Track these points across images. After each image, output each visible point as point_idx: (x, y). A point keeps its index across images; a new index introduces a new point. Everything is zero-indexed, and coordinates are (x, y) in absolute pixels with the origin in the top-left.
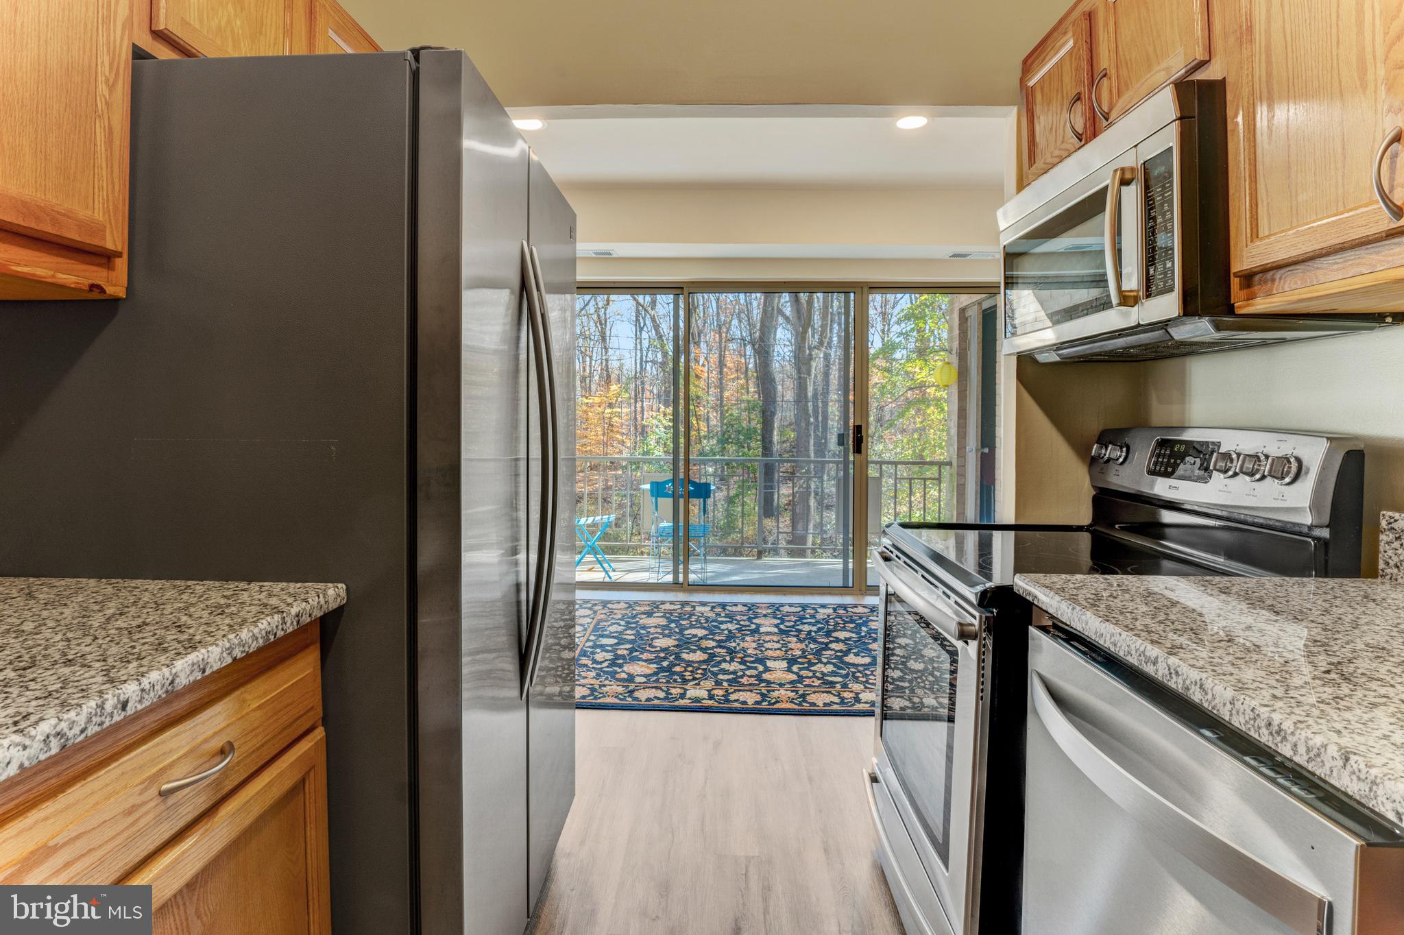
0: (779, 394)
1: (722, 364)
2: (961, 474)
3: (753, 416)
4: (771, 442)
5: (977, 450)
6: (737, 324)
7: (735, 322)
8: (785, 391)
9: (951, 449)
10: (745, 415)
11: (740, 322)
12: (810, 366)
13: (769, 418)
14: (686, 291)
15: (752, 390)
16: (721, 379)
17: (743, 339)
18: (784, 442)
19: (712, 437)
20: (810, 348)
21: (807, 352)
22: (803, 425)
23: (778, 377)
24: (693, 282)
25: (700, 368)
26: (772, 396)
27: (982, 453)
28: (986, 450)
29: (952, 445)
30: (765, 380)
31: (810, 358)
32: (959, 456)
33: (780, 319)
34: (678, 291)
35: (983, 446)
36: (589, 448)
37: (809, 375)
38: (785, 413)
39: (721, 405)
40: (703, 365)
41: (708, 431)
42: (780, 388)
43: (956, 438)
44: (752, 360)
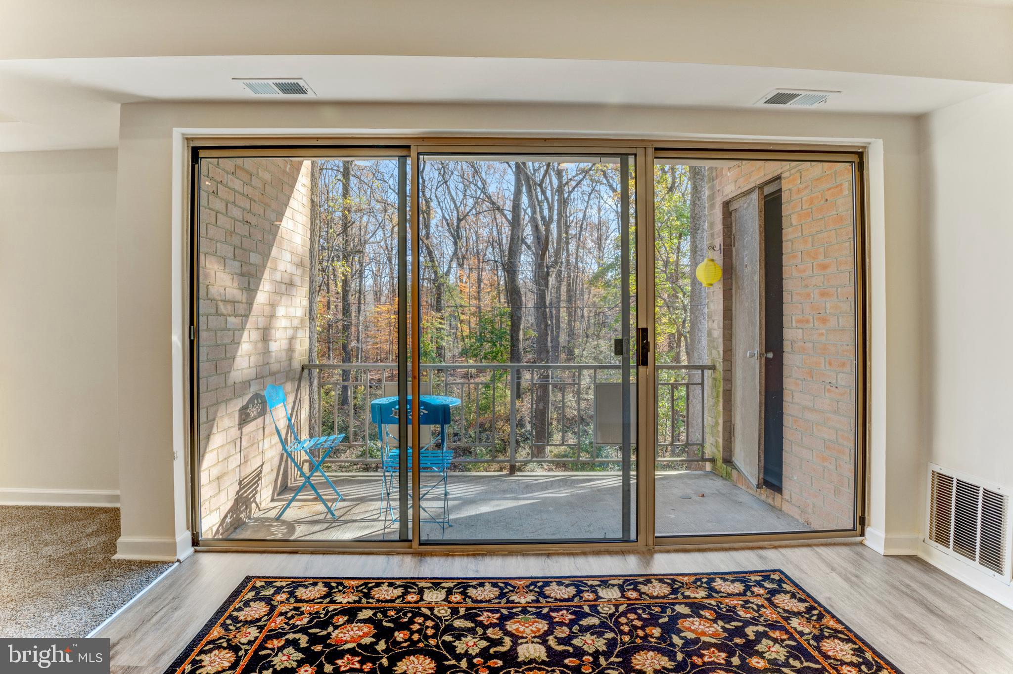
0: (524, 303)
1: (479, 281)
2: (728, 379)
3: (504, 320)
4: (518, 340)
5: (761, 355)
6: (491, 252)
7: (490, 249)
8: (529, 301)
9: (714, 352)
10: (497, 319)
11: (493, 248)
12: (548, 281)
13: (516, 321)
14: (413, 153)
15: (502, 300)
16: (479, 292)
17: (495, 261)
18: (527, 340)
19: (473, 337)
20: (547, 267)
21: (546, 269)
22: (543, 326)
23: (523, 291)
24: (423, 139)
25: (464, 285)
26: (519, 304)
27: (766, 359)
28: (770, 355)
29: (715, 348)
30: (513, 293)
31: (548, 274)
32: (724, 360)
33: (524, 246)
34: (403, 153)
35: (767, 351)
36: (378, 346)
37: (547, 287)
38: (528, 318)
39: (480, 312)
40: (466, 283)
41: (470, 332)
42: (523, 299)
43: (721, 340)
44: (503, 278)
